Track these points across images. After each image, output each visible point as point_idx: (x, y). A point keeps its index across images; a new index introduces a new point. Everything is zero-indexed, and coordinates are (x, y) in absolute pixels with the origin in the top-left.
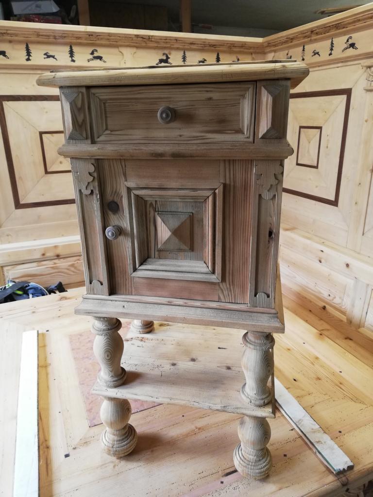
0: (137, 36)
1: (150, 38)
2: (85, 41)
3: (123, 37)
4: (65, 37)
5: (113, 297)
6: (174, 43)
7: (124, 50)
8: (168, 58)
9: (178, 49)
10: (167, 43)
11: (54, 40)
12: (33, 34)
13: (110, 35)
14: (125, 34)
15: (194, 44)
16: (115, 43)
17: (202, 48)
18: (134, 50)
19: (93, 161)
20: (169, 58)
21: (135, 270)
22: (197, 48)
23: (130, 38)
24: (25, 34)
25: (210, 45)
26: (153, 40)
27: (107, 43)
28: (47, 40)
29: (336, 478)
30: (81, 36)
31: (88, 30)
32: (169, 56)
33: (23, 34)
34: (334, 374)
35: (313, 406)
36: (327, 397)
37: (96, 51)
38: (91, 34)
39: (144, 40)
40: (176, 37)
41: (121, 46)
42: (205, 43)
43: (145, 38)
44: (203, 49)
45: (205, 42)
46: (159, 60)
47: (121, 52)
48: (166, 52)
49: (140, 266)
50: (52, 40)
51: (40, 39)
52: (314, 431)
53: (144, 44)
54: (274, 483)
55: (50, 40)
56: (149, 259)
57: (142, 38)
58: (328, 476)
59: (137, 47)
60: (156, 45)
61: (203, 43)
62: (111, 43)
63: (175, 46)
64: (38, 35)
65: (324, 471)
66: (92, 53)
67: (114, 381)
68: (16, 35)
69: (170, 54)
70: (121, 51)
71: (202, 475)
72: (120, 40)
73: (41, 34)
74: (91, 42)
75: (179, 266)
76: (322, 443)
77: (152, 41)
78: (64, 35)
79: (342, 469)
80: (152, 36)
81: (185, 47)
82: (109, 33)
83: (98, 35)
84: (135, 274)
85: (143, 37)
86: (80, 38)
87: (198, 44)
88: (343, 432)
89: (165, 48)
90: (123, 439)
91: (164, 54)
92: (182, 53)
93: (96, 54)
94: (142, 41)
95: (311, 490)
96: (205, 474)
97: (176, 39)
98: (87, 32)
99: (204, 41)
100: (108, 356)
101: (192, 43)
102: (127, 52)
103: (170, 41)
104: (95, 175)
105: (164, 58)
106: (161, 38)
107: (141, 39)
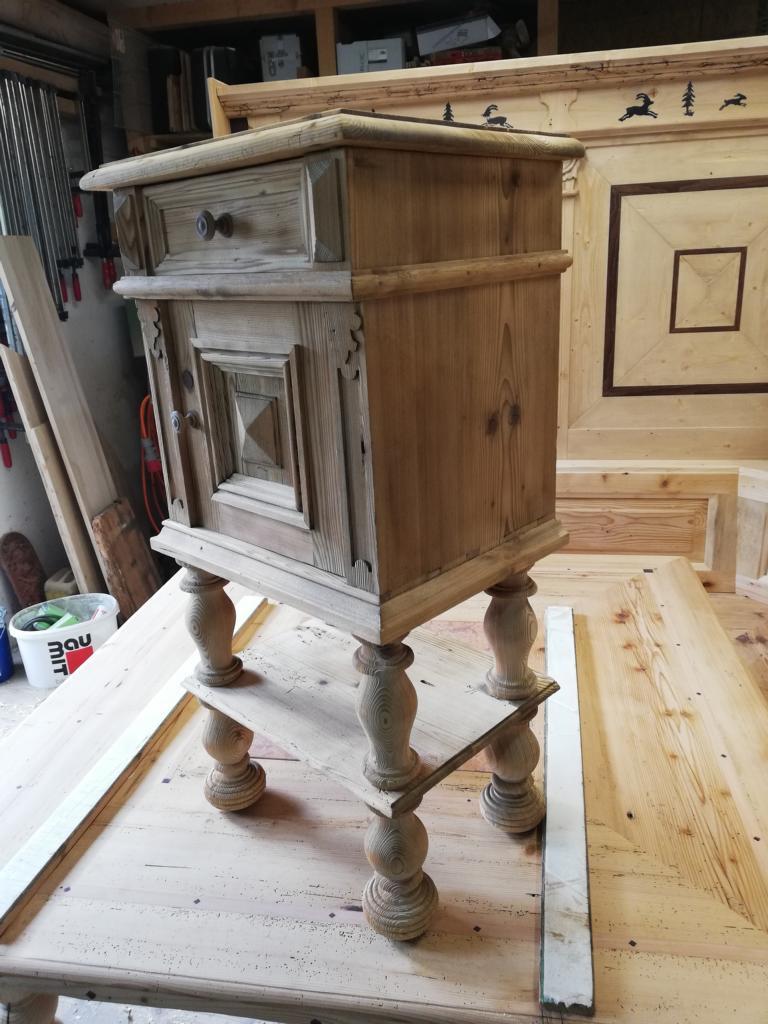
0: (575, 67)
1: (603, 67)
2: (475, 92)
3: (545, 73)
4: (435, 89)
5: (196, 531)
6: (660, 69)
7: (550, 99)
8: (648, 102)
9: (672, 81)
10: (644, 71)
11: (416, 97)
12: (381, 92)
13: (518, 73)
14: (549, 67)
15: (713, 64)
16: (530, 87)
17: (734, 71)
18: (573, 95)
19: (155, 305)
20: (652, 103)
21: (216, 490)
22: (723, 72)
23: (563, 72)
24: (367, 94)
25: (754, 61)
26: (610, 69)
27: (516, 89)
28: (403, 99)
29: (539, 1014)
30: (462, 83)
31: (475, 71)
32: (652, 99)
33: (364, 95)
34: (734, 837)
35: (620, 875)
36: (673, 872)
37: (495, 107)
38: (481, 78)
39: (591, 72)
40: (664, 57)
41: (545, 91)
42: (739, 60)
43: (592, 69)
44: (737, 73)
45: (739, 56)
46: (628, 109)
47: (543, 103)
48: (645, 90)
49: (220, 483)
50: (413, 98)
51: (392, 99)
52: (567, 914)
53: (592, 82)
54: (414, 959)
55: (411, 98)
56: (235, 475)
57: (586, 68)
58: (529, 1001)
59: (579, 90)
60: (621, 79)
61: (735, 60)
62: (522, 87)
63: (664, 76)
64: (390, 93)
65: (528, 989)
66: (487, 113)
67: (209, 675)
68: (354, 98)
69: (654, 94)
70: (545, 101)
71: (313, 890)
72: (541, 80)
73: (393, 89)
74: (484, 91)
75: (264, 492)
76: (562, 941)
77: (608, 72)
78: (433, 86)
79: (557, 1000)
80: (609, 62)
81: (690, 74)
82: (517, 70)
83: (496, 78)
84: (216, 497)
85: (588, 67)
86: (463, 86)
87: (722, 64)
88: (636, 948)
89: (642, 83)
90: (230, 783)
91: (639, 96)
92: (683, 89)
93: (494, 115)
94: (587, 74)
95: (468, 1005)
96: (319, 891)
97: (665, 61)
98: (474, 74)
99: (736, 54)
100: (195, 628)
101: (707, 62)
102: (557, 102)
103: (649, 66)
104: (161, 325)
105: (640, 103)
106: (629, 63)
107: (585, 72)
